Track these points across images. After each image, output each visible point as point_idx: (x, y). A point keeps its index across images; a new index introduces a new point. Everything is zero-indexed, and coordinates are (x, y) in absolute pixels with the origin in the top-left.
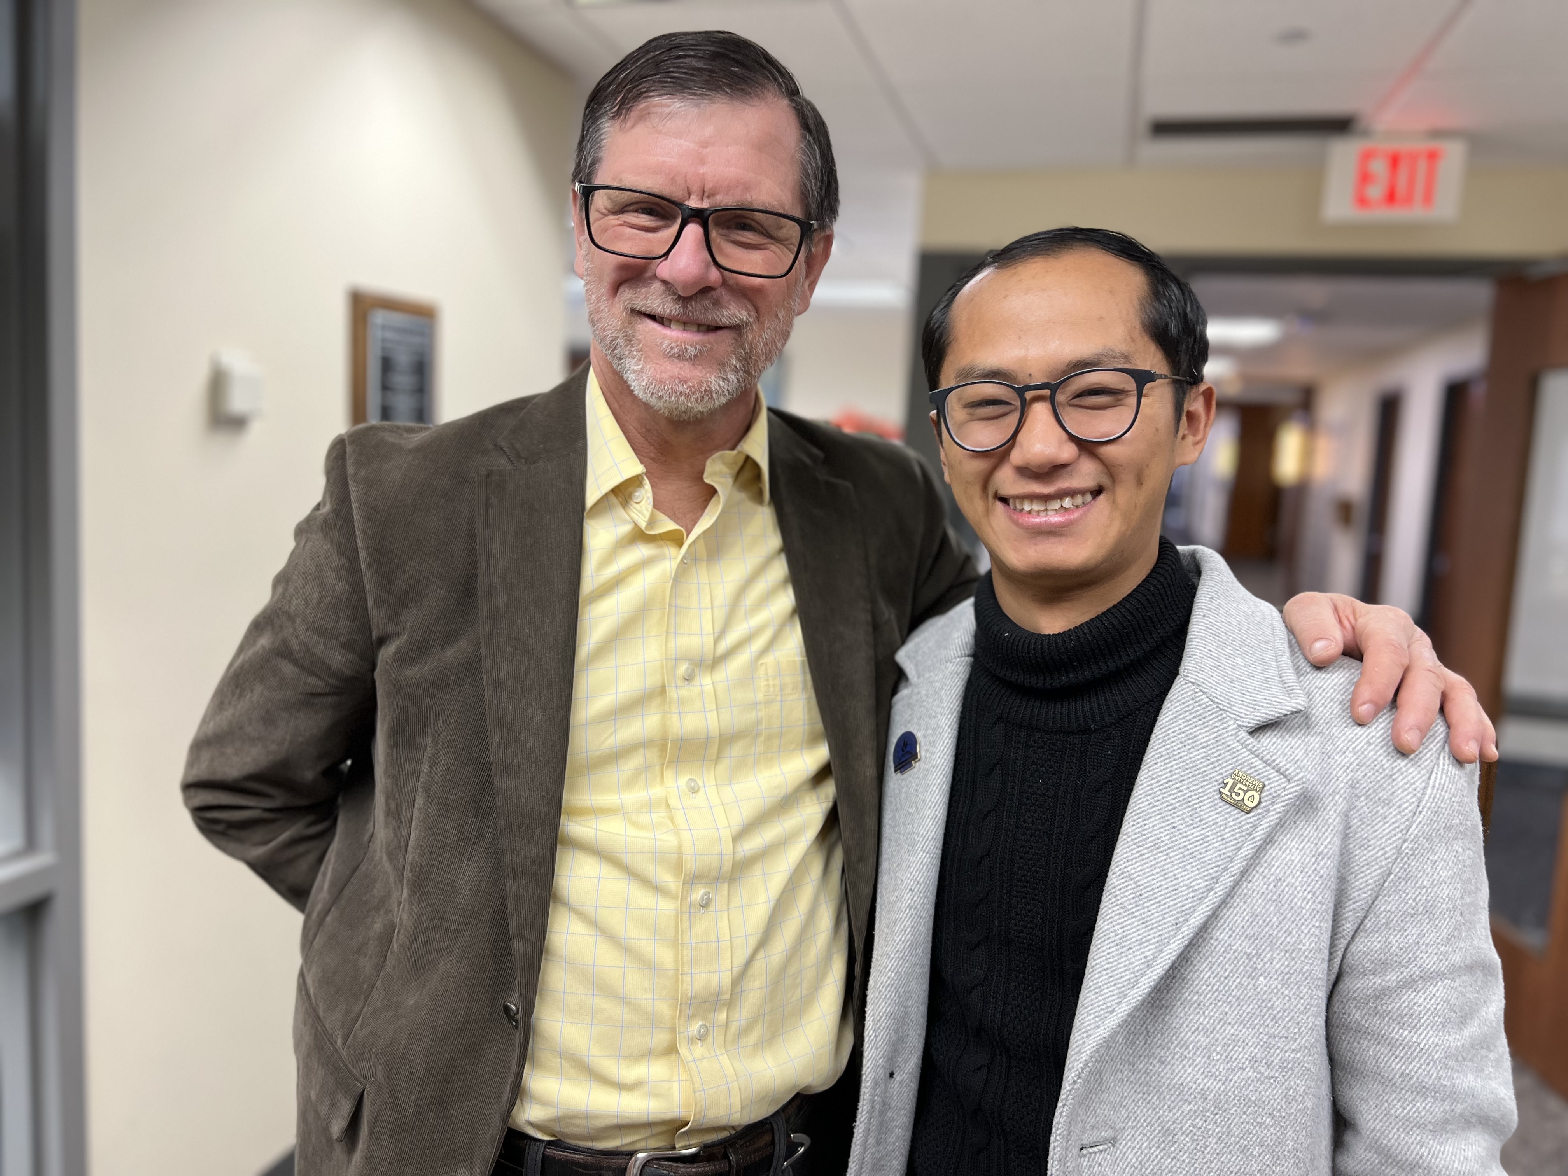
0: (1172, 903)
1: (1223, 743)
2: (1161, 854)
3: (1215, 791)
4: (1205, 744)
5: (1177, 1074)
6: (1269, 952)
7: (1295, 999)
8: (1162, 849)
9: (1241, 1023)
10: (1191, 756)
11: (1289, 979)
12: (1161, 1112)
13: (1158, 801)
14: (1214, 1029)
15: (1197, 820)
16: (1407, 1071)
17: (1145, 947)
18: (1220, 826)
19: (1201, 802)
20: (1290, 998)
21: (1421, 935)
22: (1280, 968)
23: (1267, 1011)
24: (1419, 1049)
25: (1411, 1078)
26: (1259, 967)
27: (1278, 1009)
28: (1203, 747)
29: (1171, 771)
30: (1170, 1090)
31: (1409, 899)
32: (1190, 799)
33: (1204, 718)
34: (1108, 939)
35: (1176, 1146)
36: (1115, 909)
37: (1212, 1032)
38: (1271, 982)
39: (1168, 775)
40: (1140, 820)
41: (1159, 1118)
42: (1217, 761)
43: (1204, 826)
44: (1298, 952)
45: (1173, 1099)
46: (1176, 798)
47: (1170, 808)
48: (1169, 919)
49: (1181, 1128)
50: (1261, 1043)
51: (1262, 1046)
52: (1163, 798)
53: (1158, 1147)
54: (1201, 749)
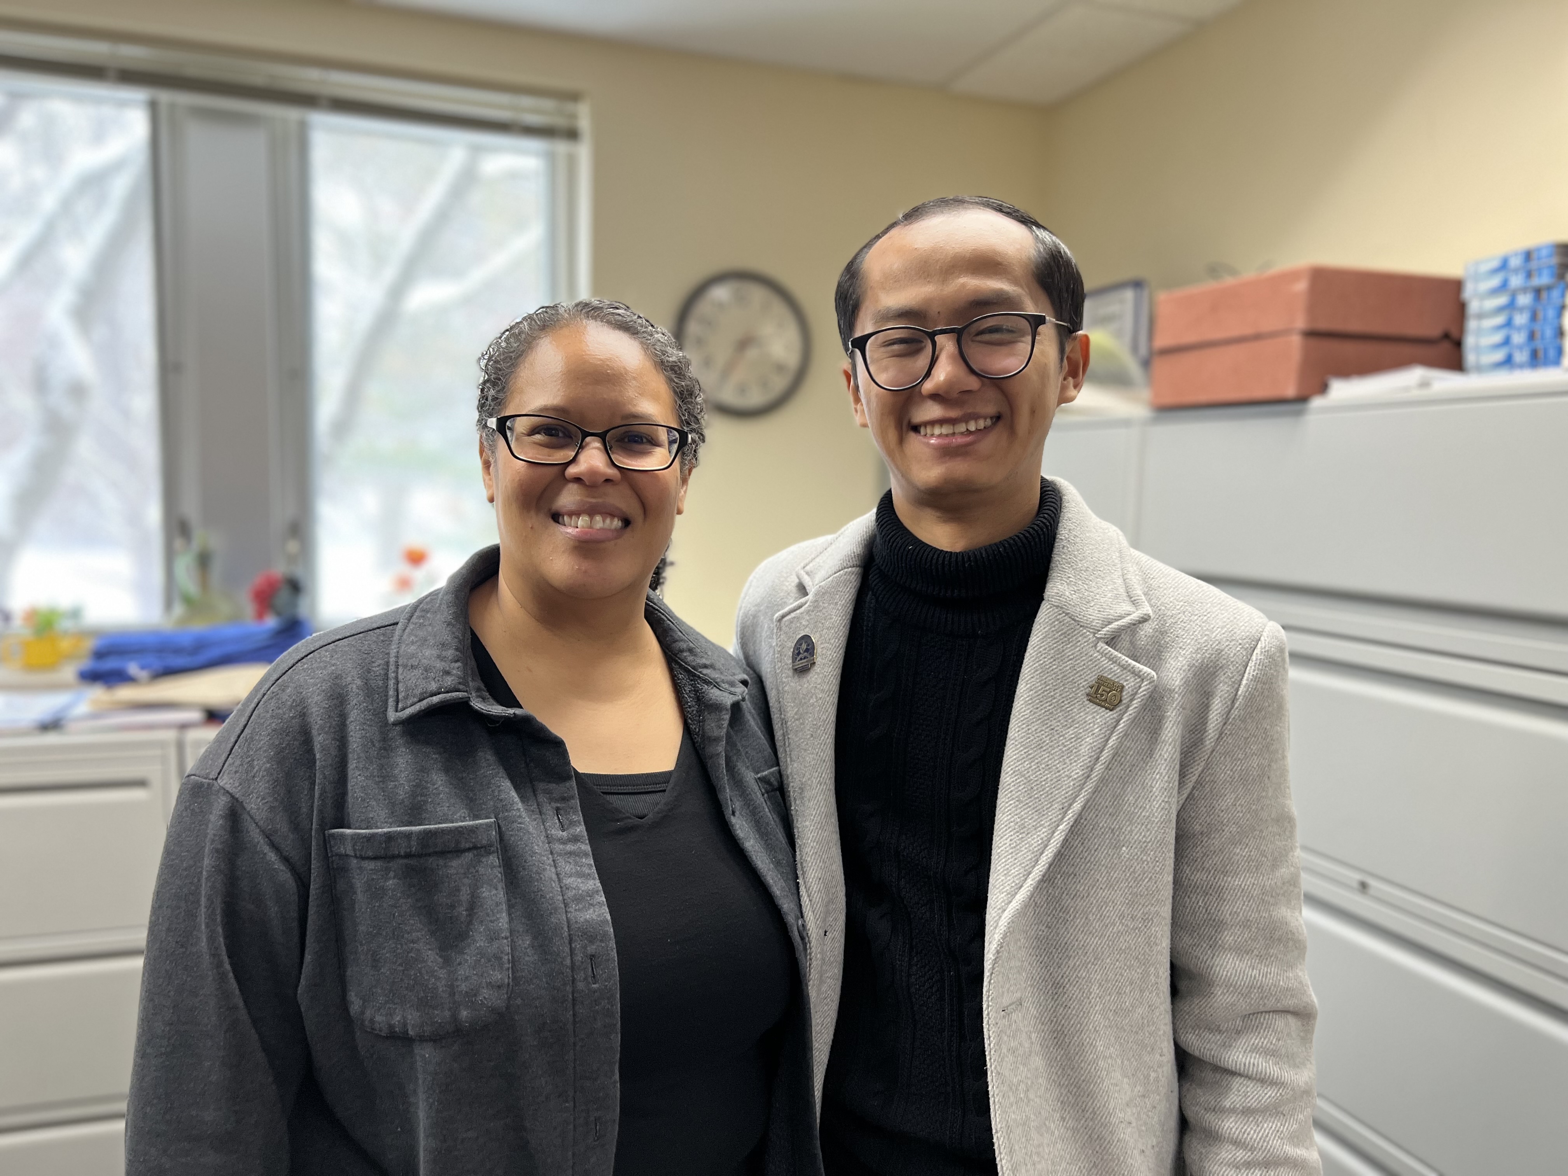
0: (1057, 792)
1: (1086, 654)
2: (1045, 753)
3: (1082, 695)
4: (1072, 657)
5: (1062, 935)
6: (1129, 825)
7: (1152, 863)
8: (1044, 748)
9: (1110, 886)
10: (1061, 668)
11: (1146, 846)
12: (1052, 969)
13: (1037, 708)
14: (1089, 894)
15: (1070, 721)
16: (1235, 910)
17: (1040, 831)
18: (1090, 724)
19: (1072, 705)
20: (1148, 863)
21: (1237, 799)
22: (1138, 838)
23: (1130, 875)
24: (1241, 890)
25: (1238, 915)
26: (1122, 839)
27: (1139, 872)
28: (1071, 660)
29: (1045, 683)
30: (1057, 949)
31: (1228, 770)
32: (1063, 704)
33: (1069, 635)
34: (1009, 828)
35: (1066, 996)
36: (1011, 802)
37: (1087, 897)
38: (1132, 851)
39: (1044, 686)
40: (1024, 726)
41: (1051, 974)
42: (1082, 670)
43: (1077, 725)
44: (1152, 824)
45: (1060, 956)
46: (1051, 705)
47: (1048, 713)
48: (1056, 805)
49: (1069, 980)
50: (1127, 901)
51: (1127, 904)
52: (1042, 705)
53: (1053, 998)
54: (1068, 661)
